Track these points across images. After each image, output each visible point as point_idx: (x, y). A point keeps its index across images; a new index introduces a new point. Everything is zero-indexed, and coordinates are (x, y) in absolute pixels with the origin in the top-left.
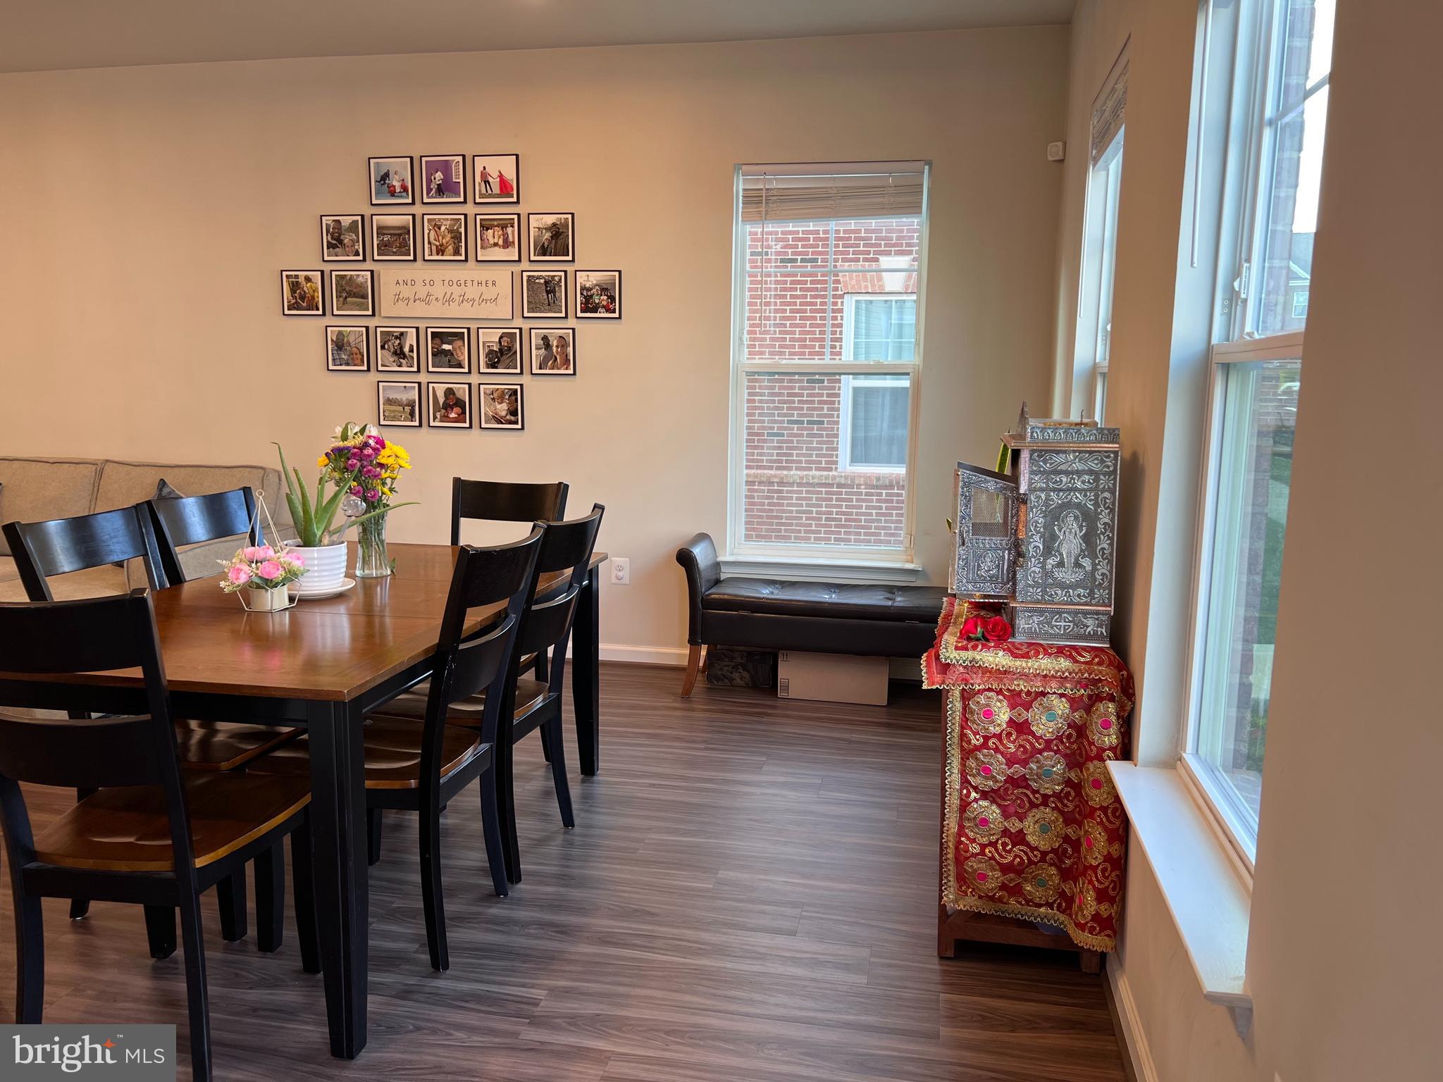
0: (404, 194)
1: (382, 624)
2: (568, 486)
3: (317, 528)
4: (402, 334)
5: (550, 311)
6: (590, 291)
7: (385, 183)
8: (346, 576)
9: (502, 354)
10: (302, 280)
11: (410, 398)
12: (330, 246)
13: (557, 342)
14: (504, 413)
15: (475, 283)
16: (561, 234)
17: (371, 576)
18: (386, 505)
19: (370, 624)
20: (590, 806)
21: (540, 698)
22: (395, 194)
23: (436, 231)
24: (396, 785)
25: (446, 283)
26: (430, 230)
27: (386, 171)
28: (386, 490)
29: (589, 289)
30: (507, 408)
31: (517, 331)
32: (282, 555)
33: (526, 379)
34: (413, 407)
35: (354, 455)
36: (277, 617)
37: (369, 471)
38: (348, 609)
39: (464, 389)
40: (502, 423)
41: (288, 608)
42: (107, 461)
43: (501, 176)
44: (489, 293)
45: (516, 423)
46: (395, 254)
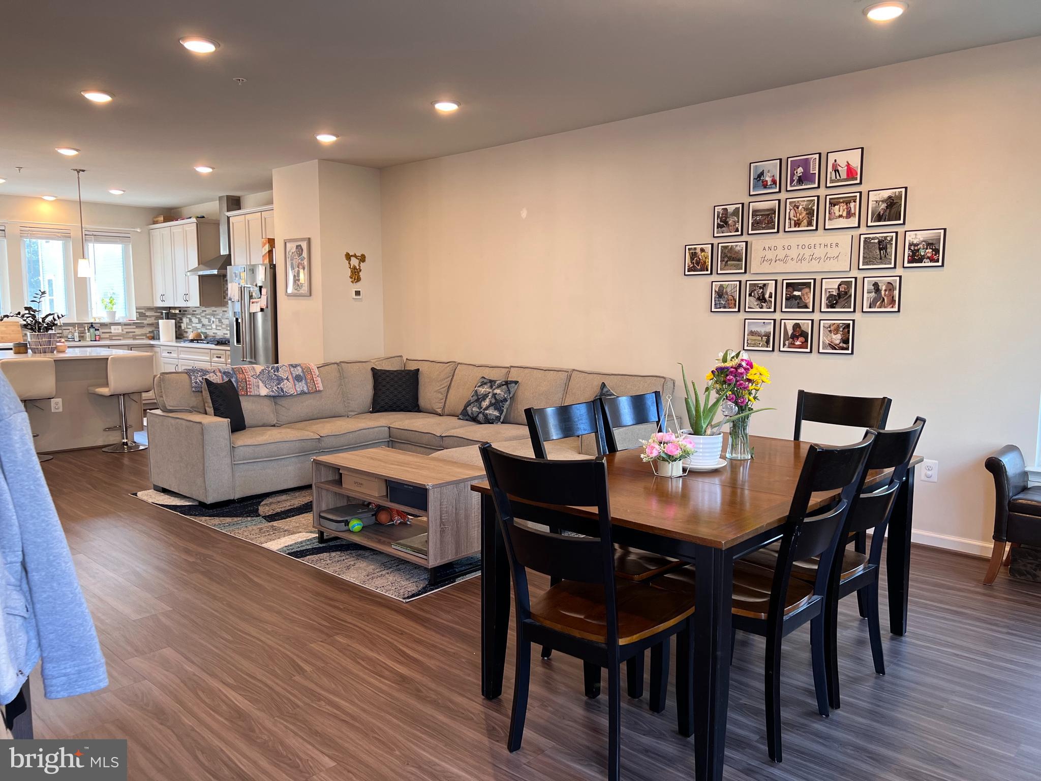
0: (774, 186)
1: (742, 494)
2: (891, 400)
3: (704, 422)
4: (765, 285)
5: (882, 263)
6: (917, 246)
7: (760, 179)
8: (720, 458)
9: (840, 297)
10: (698, 251)
11: (767, 331)
12: (719, 226)
13: (886, 287)
14: (838, 342)
15: (822, 246)
16: (895, 204)
17: (737, 459)
18: (751, 409)
19: (734, 493)
20: (898, 660)
21: (861, 567)
22: (767, 187)
23: (795, 210)
24: (750, 614)
25: (800, 247)
26: (790, 210)
27: (761, 171)
28: (751, 398)
29: (917, 245)
30: (841, 338)
31: (853, 280)
32: (680, 440)
33: (857, 316)
34: (769, 337)
35: (731, 372)
36: (674, 480)
37: (741, 384)
38: (721, 481)
39: (808, 324)
40: (836, 349)
41: (681, 476)
42: (574, 370)
43: (848, 165)
44: (833, 252)
45: (847, 349)
46: (764, 228)
